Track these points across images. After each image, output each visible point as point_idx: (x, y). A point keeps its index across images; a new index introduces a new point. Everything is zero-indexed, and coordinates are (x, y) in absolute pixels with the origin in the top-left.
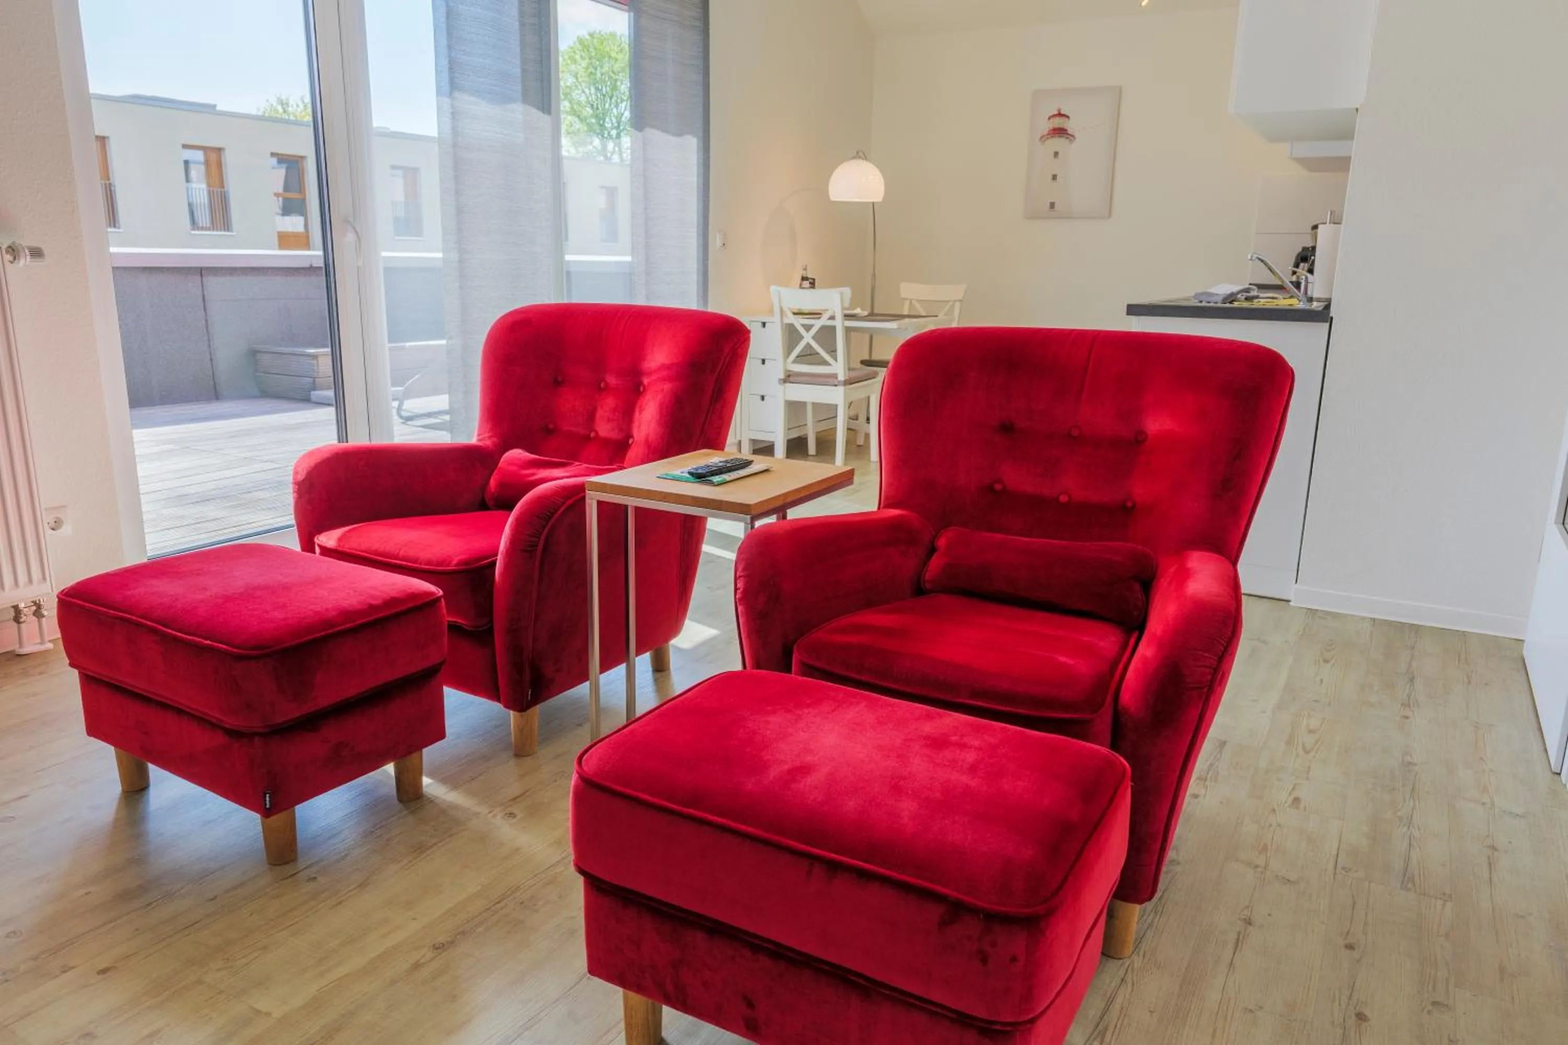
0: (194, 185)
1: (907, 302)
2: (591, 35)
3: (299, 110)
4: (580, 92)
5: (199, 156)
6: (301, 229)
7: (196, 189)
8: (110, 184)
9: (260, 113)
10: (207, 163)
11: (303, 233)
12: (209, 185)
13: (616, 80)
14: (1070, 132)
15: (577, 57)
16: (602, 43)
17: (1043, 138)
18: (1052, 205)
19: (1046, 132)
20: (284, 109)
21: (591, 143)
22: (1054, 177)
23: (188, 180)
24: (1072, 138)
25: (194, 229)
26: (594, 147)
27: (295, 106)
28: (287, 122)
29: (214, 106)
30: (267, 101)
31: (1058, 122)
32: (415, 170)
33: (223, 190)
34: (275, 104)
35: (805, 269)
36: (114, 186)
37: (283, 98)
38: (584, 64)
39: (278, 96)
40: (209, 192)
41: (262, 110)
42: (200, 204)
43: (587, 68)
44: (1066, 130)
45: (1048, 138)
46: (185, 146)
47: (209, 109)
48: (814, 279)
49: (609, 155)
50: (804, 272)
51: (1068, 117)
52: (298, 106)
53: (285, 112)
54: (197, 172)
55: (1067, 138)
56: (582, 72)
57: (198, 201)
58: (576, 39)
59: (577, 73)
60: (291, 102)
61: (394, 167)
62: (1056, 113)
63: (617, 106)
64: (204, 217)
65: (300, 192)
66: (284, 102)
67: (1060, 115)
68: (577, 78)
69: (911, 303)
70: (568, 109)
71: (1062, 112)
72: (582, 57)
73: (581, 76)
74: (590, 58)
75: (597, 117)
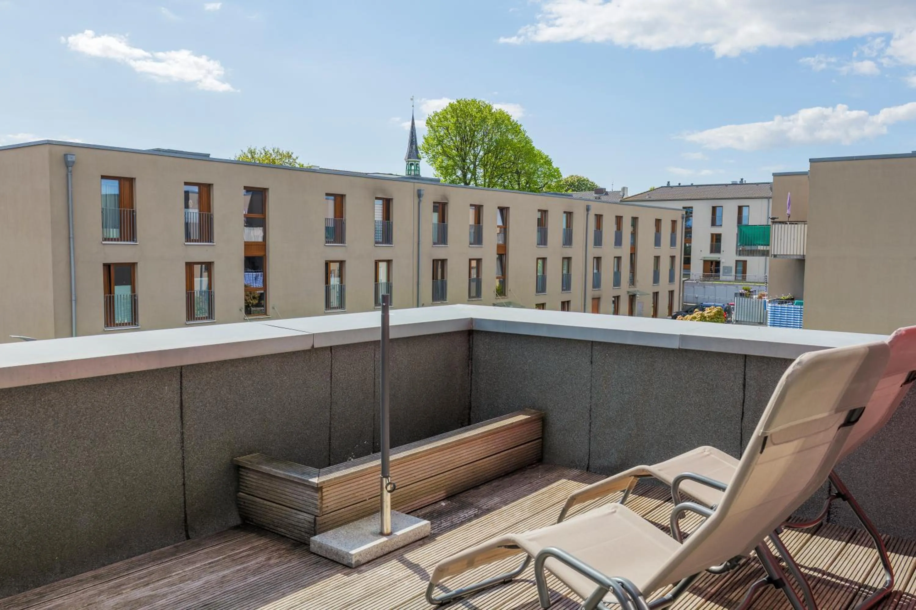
0: (190, 210)
2: (458, 102)
3: (262, 156)
4: (449, 139)
5: (196, 189)
6: (260, 240)
7: (191, 213)
8: (133, 211)
9: (237, 159)
10: (200, 193)
11: (261, 242)
12: (200, 211)
13: (475, 131)
15: (449, 116)
16: (466, 107)
20: (252, 155)
21: (455, 174)
23: (187, 206)
25: (187, 241)
26: (457, 176)
27: (259, 154)
28: (254, 165)
29: (208, 155)
30: (242, 151)
32: (342, 196)
33: (209, 213)
34: (246, 153)
36: (136, 212)
37: (252, 148)
38: (453, 120)
39: (249, 147)
40: (200, 214)
41: (238, 156)
42: (193, 223)
43: (455, 124)
46: (186, 184)
47: (205, 157)
49: (468, 181)
52: (261, 154)
53: (253, 157)
54: (194, 200)
56: (452, 127)
57: (192, 222)
58: (448, 105)
59: (449, 127)
60: (257, 151)
61: (327, 194)
63: (474, 149)
64: (195, 233)
65: (263, 214)
66: (253, 151)
68: (448, 131)
70: (441, 151)
72: (452, 116)
73: (451, 129)
74: (458, 117)
75: (460, 156)
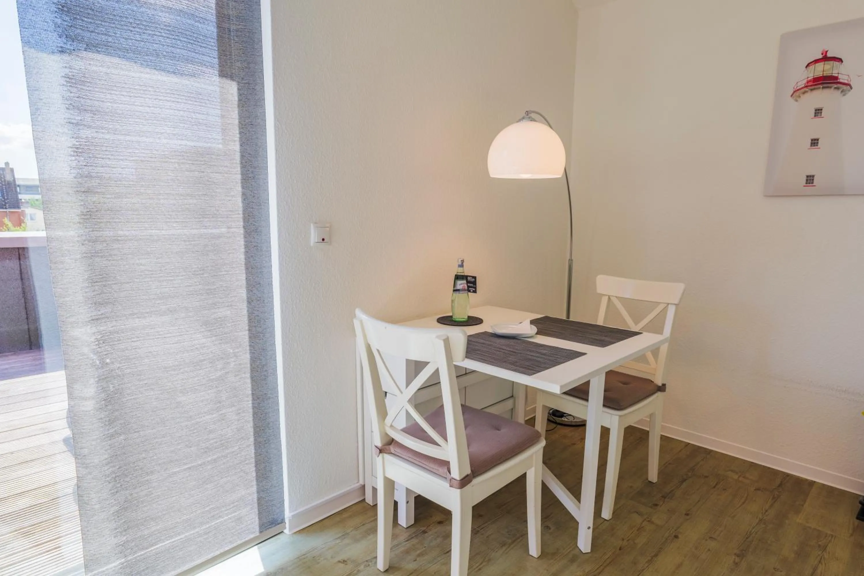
1: (605, 300)
14: (843, 78)
17: (797, 93)
18: (810, 180)
19: (802, 84)
22: (815, 142)
24: (845, 87)
31: (820, 70)
35: (462, 266)
44: (836, 78)
45: (804, 93)
48: (475, 278)
50: (460, 270)
51: (840, 60)
55: (838, 88)
62: (820, 56)
67: (825, 58)
69: (609, 298)
71: (829, 55)
